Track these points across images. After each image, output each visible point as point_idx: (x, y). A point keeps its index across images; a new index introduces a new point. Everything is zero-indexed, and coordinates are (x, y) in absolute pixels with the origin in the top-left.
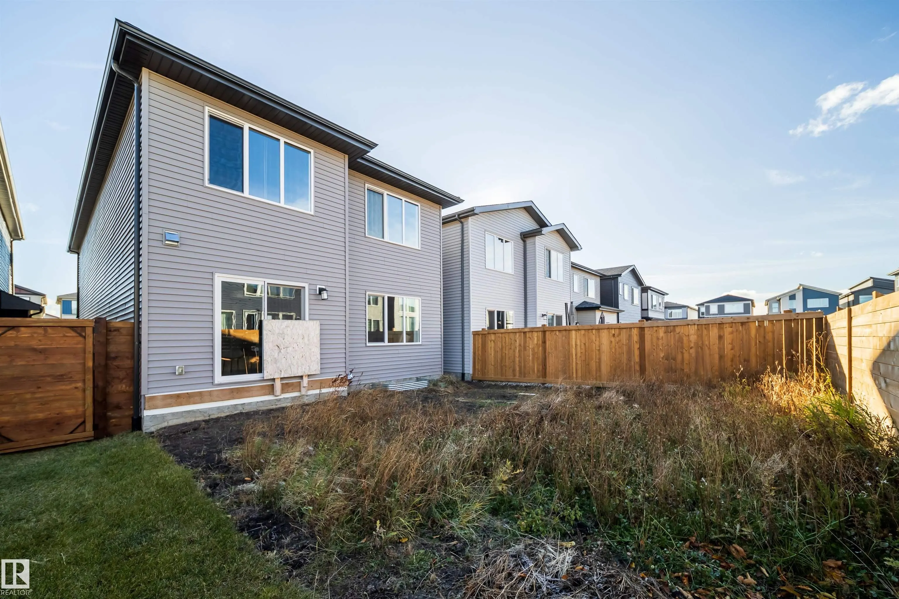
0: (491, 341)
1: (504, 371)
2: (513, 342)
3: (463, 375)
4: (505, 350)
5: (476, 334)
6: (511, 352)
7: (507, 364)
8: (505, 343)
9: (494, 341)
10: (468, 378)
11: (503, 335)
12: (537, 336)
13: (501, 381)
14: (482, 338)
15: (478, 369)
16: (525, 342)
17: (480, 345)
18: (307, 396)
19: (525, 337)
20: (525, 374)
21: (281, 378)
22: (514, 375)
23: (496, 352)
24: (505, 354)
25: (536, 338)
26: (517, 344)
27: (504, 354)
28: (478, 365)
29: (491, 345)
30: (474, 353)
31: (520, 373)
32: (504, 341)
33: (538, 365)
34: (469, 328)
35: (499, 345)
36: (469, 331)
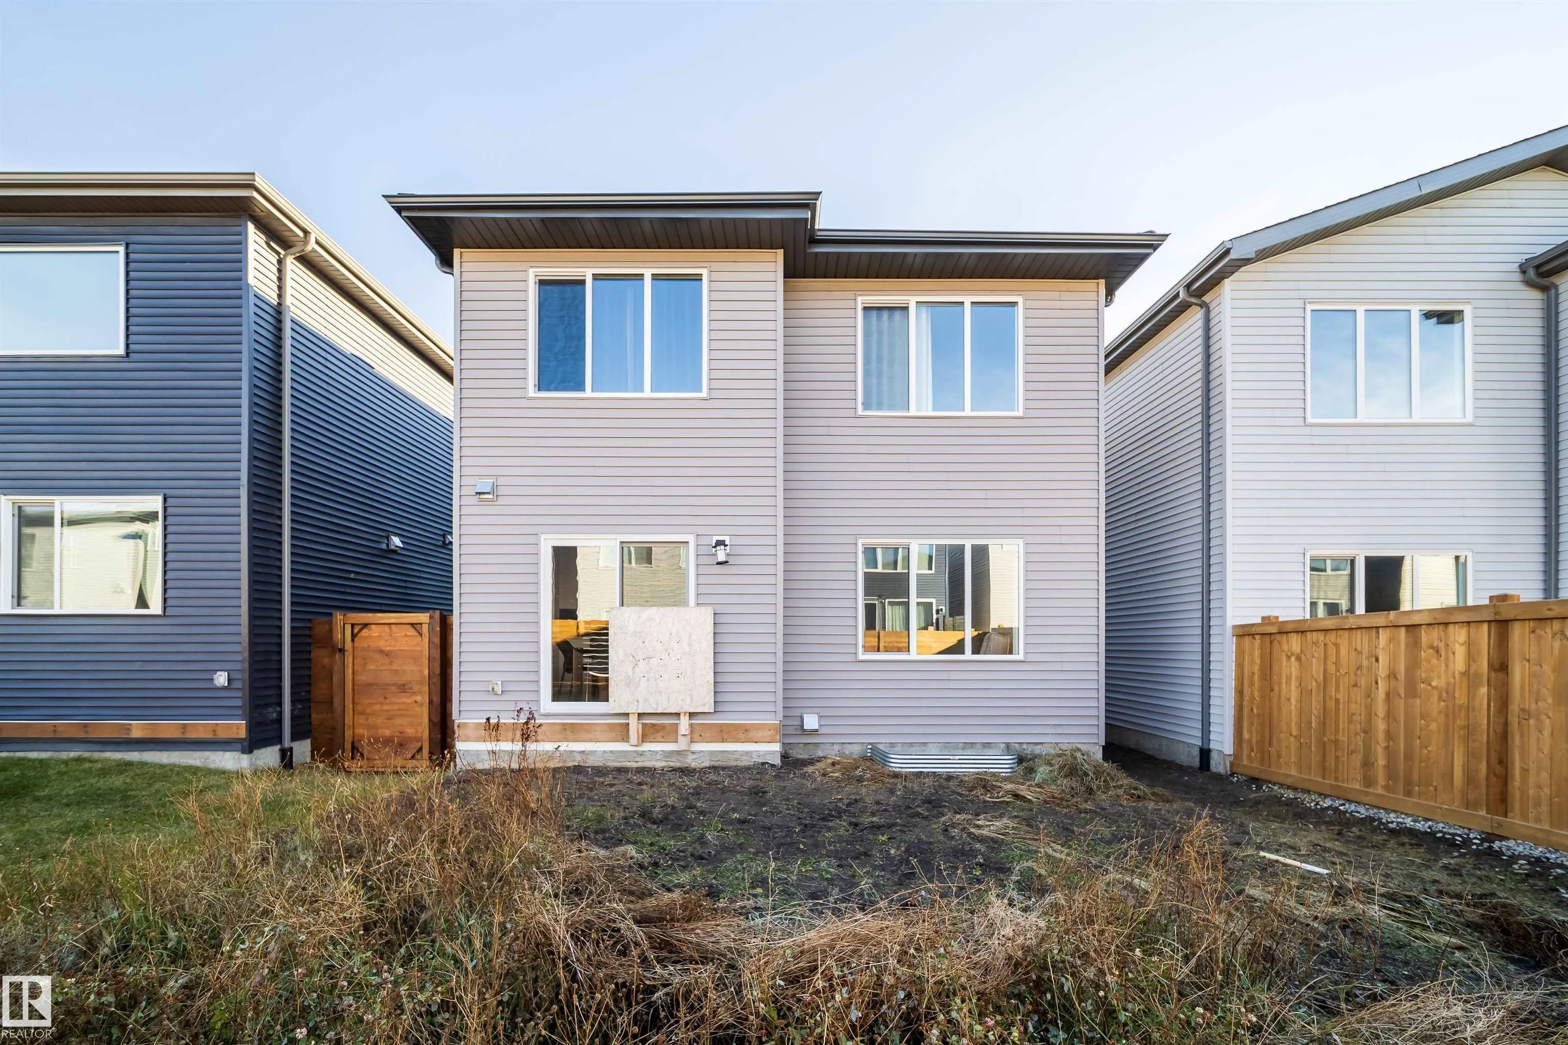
0: (1289, 657)
1: (1331, 762)
2: (1365, 663)
3: (1205, 754)
4: (1337, 690)
5: (1244, 633)
6: (1358, 695)
7: (1343, 738)
8: (1337, 663)
9: (1298, 658)
10: (1218, 765)
11: (1332, 637)
12: (1470, 644)
13: (1320, 794)
14: (1262, 645)
15: (1250, 741)
16: (1413, 665)
17: (1256, 669)
18: (693, 753)
19: (1414, 645)
20: (1409, 783)
21: (639, 714)
22: (1369, 781)
23: (1304, 693)
24: (1337, 701)
25: (1460, 652)
26: (1382, 670)
27: (1331, 704)
28: (1250, 731)
29: (1289, 669)
30: (1240, 692)
31: (1391, 775)
32: (1332, 658)
33: (1471, 754)
34: (1223, 617)
35: (1316, 668)
36: (1222, 626)
